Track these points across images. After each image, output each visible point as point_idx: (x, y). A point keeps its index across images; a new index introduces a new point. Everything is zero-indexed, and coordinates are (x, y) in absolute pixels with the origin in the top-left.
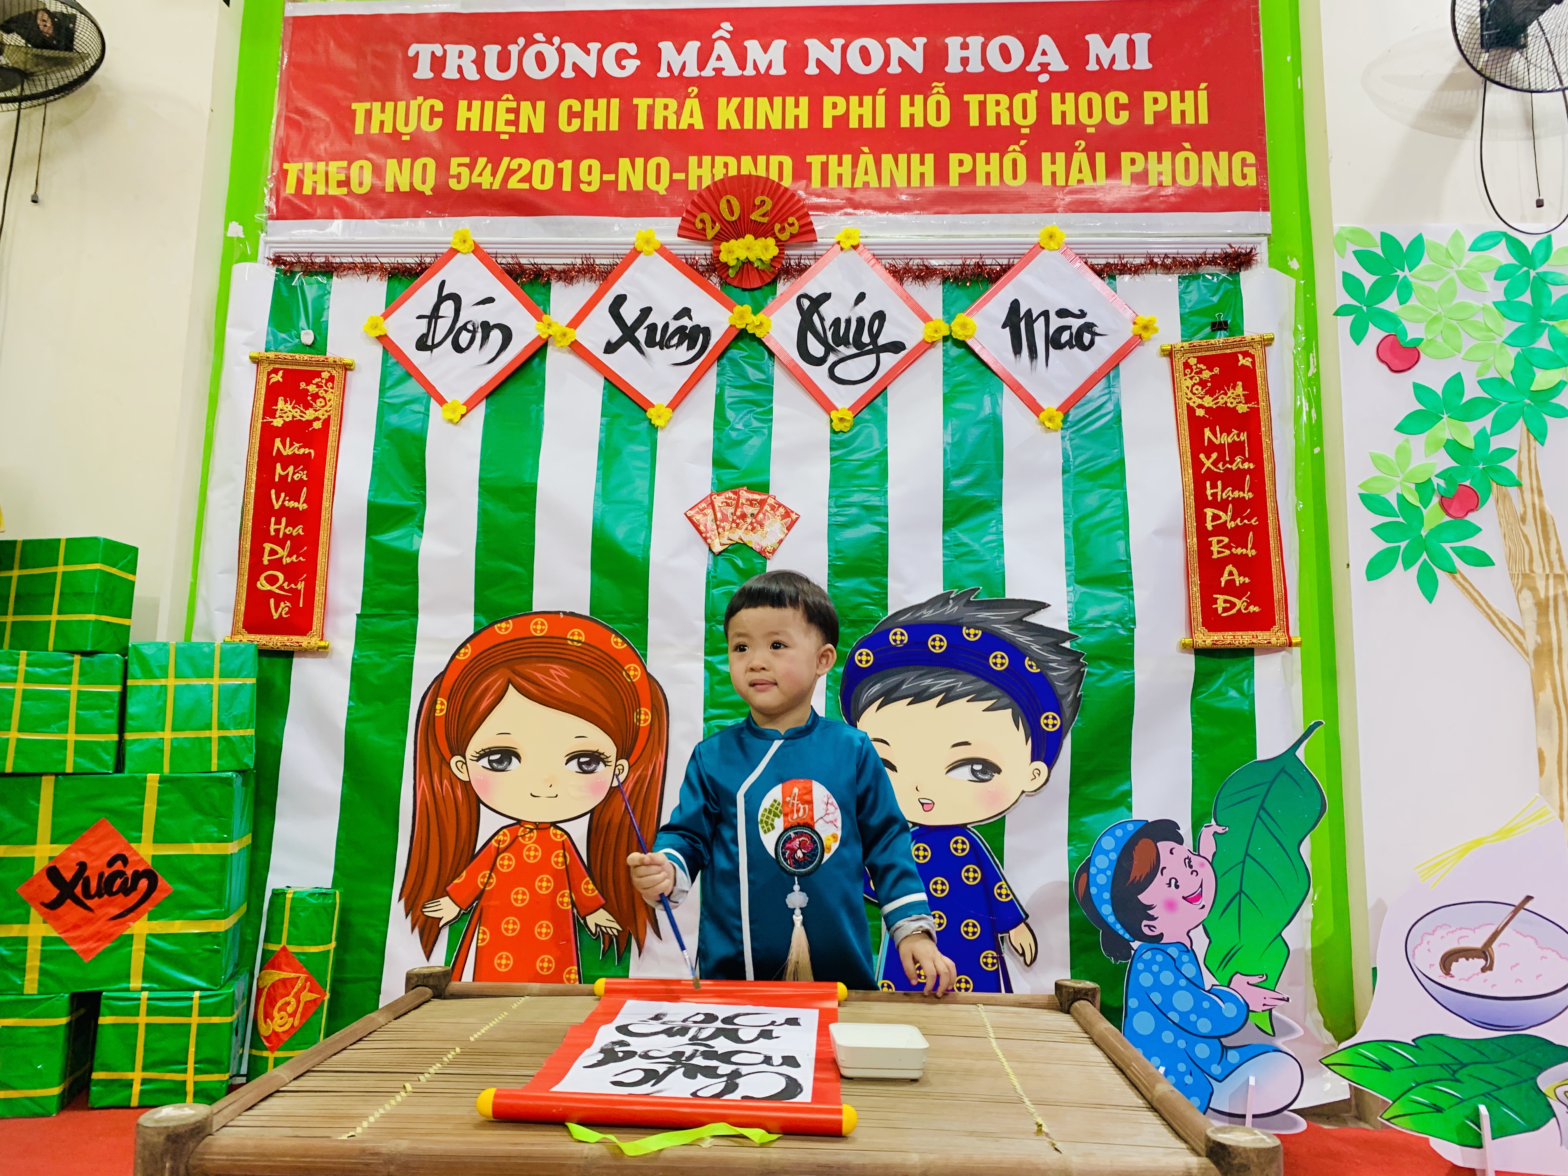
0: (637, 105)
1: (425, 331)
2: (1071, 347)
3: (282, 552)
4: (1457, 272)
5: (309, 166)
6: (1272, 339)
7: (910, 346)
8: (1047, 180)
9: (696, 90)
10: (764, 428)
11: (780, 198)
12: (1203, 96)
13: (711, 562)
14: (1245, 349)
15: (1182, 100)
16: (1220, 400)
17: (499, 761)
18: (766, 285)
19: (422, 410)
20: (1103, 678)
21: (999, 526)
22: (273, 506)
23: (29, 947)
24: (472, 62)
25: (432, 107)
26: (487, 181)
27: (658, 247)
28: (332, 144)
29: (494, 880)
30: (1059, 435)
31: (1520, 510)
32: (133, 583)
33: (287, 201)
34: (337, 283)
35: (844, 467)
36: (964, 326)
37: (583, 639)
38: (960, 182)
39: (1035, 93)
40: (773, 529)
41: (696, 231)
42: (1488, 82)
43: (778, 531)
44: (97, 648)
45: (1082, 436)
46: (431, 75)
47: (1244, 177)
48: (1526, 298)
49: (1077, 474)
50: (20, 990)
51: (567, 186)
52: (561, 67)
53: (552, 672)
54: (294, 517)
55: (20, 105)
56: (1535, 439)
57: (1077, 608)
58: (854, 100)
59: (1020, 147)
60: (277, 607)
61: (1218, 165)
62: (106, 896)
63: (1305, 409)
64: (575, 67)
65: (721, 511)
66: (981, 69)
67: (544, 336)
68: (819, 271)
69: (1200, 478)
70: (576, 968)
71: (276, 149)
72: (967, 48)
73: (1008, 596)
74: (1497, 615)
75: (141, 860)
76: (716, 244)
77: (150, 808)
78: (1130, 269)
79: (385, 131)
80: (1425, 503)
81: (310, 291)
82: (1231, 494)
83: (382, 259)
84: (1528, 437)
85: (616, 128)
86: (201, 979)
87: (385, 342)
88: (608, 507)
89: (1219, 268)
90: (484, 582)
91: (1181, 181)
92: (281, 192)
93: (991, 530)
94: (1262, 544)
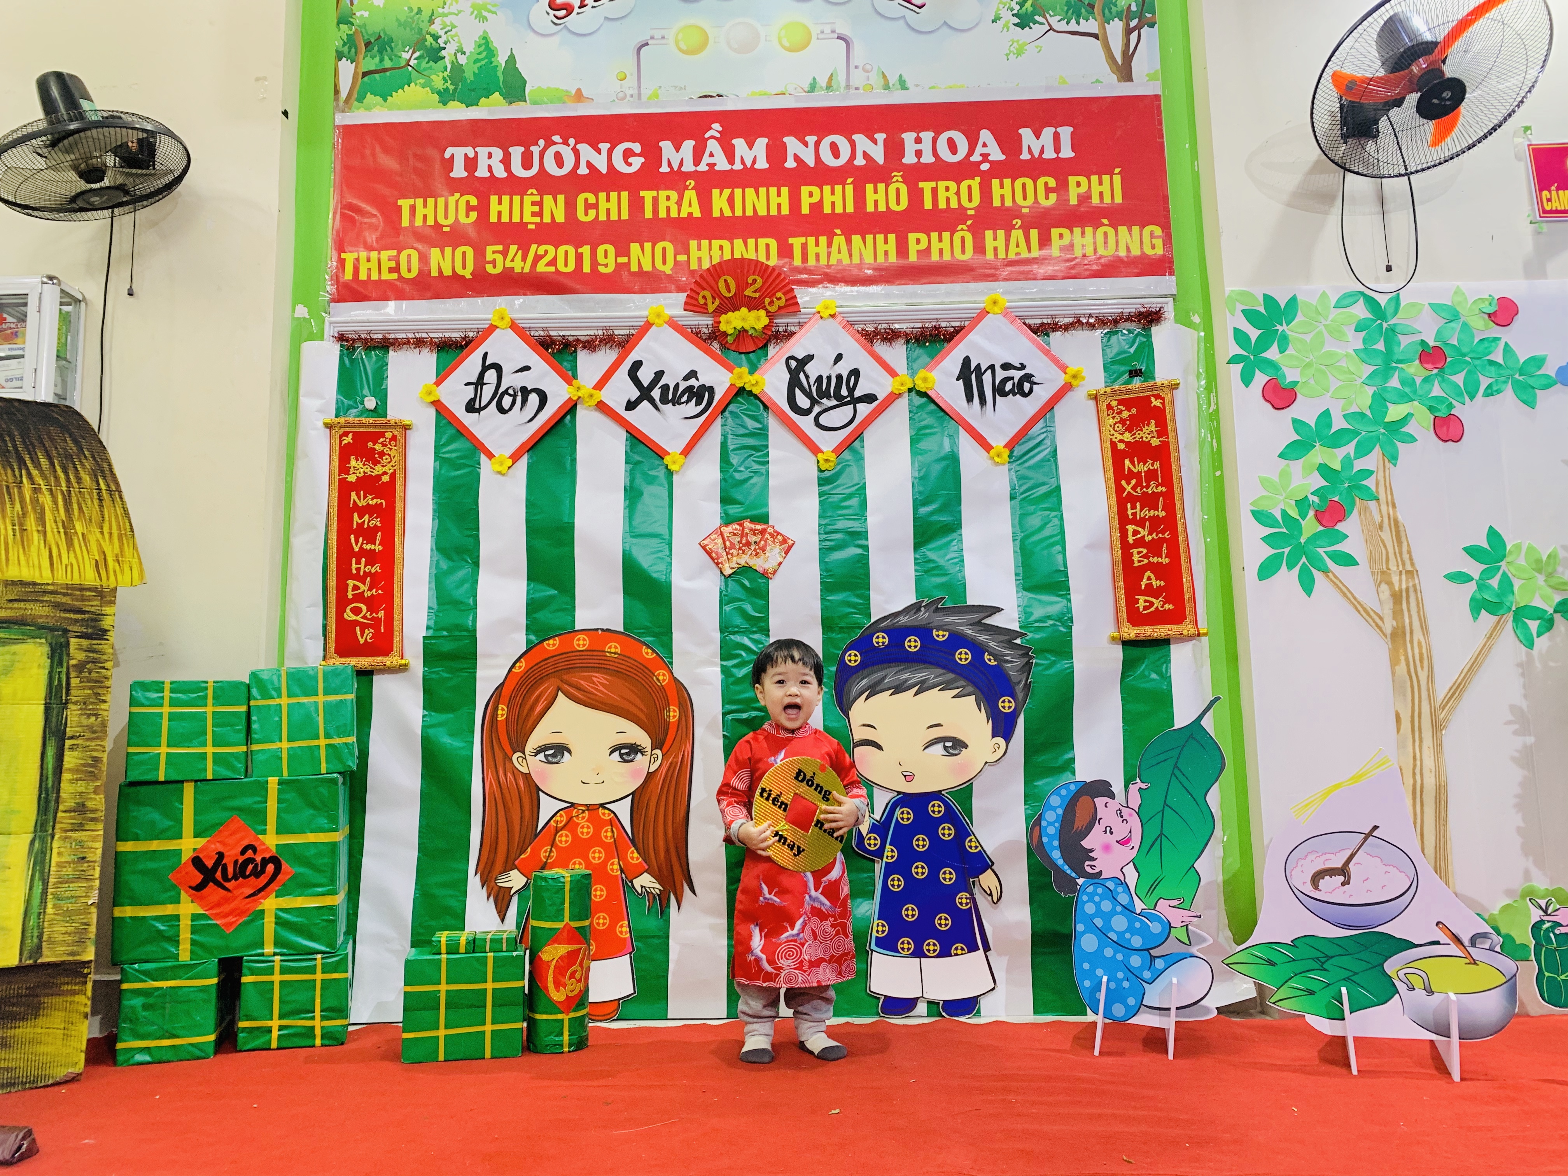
0: (643, 197)
1: (473, 396)
2: (1014, 394)
3: (363, 588)
4: (1325, 326)
5: (363, 255)
6: (1178, 384)
7: (881, 397)
8: (990, 255)
9: (693, 183)
10: (762, 469)
11: (768, 277)
12: (1117, 179)
13: (723, 584)
14: (1156, 392)
15: (1100, 183)
16: (1137, 435)
17: (553, 755)
18: (759, 349)
19: (474, 463)
20: (1048, 667)
21: (960, 545)
22: (353, 549)
23: (181, 923)
24: (500, 162)
25: (468, 202)
26: (518, 266)
27: (667, 319)
28: (382, 236)
29: (554, 854)
30: (1006, 467)
33: (346, 285)
34: (394, 357)
35: (830, 500)
36: (925, 380)
38: (918, 257)
39: (978, 179)
40: (773, 553)
41: (700, 306)
42: (1345, 171)
43: (778, 555)
45: (1025, 469)
46: (465, 174)
47: (1153, 247)
48: (1381, 346)
49: (1022, 500)
50: (176, 957)
51: (587, 268)
52: (577, 165)
53: (594, 679)
54: (371, 557)
55: (113, 213)
56: (1389, 461)
57: (1026, 611)
58: (827, 189)
59: (967, 226)
60: (362, 634)
61: (1131, 236)
63: (1208, 440)
64: (589, 165)
65: (729, 540)
66: (933, 160)
67: (575, 398)
68: (803, 336)
69: (1122, 501)
70: (626, 922)
71: (334, 240)
72: (921, 143)
73: (969, 603)
74: (1362, 606)
75: (268, 849)
76: (715, 316)
77: (272, 806)
78: (1060, 327)
79: (428, 223)
80: (1304, 516)
81: (369, 364)
82: (1148, 513)
83: (432, 335)
84: (1384, 460)
85: (627, 218)
86: (322, 944)
87: (439, 406)
88: (635, 540)
89: (1134, 324)
90: (533, 607)
91: (1101, 251)
92: (341, 278)
93: (953, 549)
94: (1174, 554)
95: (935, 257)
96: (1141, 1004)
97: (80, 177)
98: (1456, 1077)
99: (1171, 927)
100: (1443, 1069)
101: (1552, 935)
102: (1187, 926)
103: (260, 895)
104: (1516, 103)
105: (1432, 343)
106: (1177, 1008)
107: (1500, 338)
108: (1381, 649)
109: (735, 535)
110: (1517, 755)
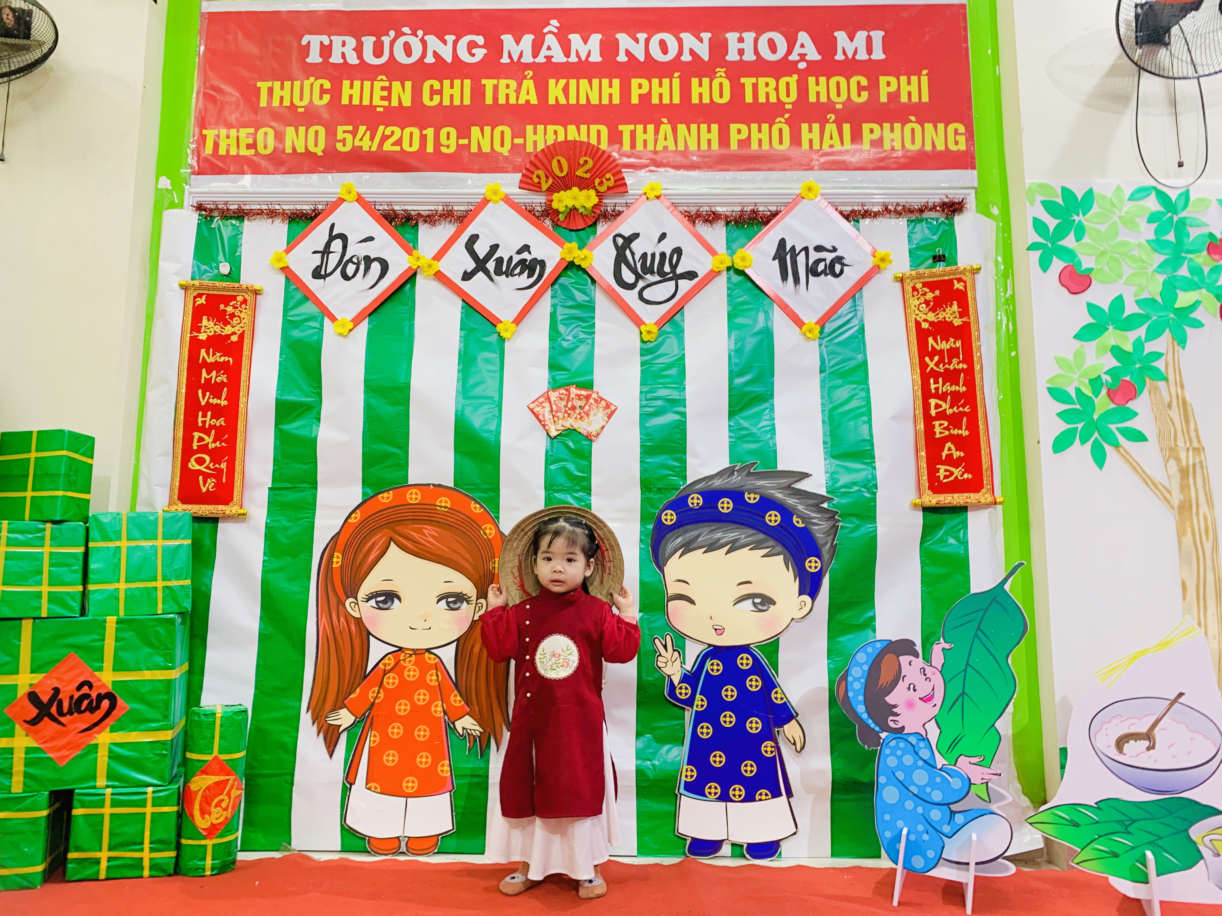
0: (485, 85)
1: (319, 264)
2: (826, 275)
3: (208, 440)
4: (1120, 217)
5: (223, 132)
6: (980, 269)
7: (701, 275)
8: (805, 145)
9: (531, 73)
10: (589, 339)
11: (599, 158)
12: (925, 80)
13: (549, 444)
14: (958, 276)
15: (909, 83)
16: (940, 315)
18: (588, 227)
19: (318, 326)
20: (852, 531)
21: (772, 414)
22: (200, 403)
23: (14, 756)
24: (353, 49)
25: (322, 85)
26: (366, 145)
27: (503, 196)
28: (242, 115)
29: (382, 695)
30: (817, 342)
31: (1167, 398)
32: (92, 465)
33: (206, 160)
34: (248, 225)
35: (651, 369)
36: (743, 259)
37: (449, 505)
38: (738, 146)
39: (795, 77)
40: (596, 417)
41: (534, 185)
42: (1142, 71)
43: (601, 420)
44: (63, 518)
45: (835, 344)
46: (320, 60)
47: (957, 143)
48: (1171, 237)
49: (831, 374)
50: (8, 789)
51: (430, 149)
52: (424, 54)
53: (424, 530)
54: (217, 412)
56: (1178, 344)
57: (832, 477)
58: (655, 81)
59: (785, 119)
60: (205, 483)
61: (937, 134)
63: (1004, 322)
64: (435, 54)
65: (556, 404)
66: (754, 58)
67: (414, 267)
68: (630, 216)
69: (926, 376)
70: (448, 762)
71: (196, 118)
72: (743, 41)
73: (779, 468)
74: (1150, 479)
75: (104, 686)
76: (548, 195)
77: (110, 643)
78: (870, 214)
79: (284, 105)
80: (1097, 394)
81: (226, 232)
82: (949, 388)
83: (284, 207)
84: (1173, 343)
85: (469, 103)
86: (153, 778)
87: (287, 272)
88: (467, 402)
89: (938, 213)
90: (369, 461)
91: (908, 146)
92: (201, 153)
93: (765, 418)
94: (973, 426)
96: (940, 857)
99: (970, 784)
102: (987, 783)
105: (1219, 236)
108: (1168, 521)
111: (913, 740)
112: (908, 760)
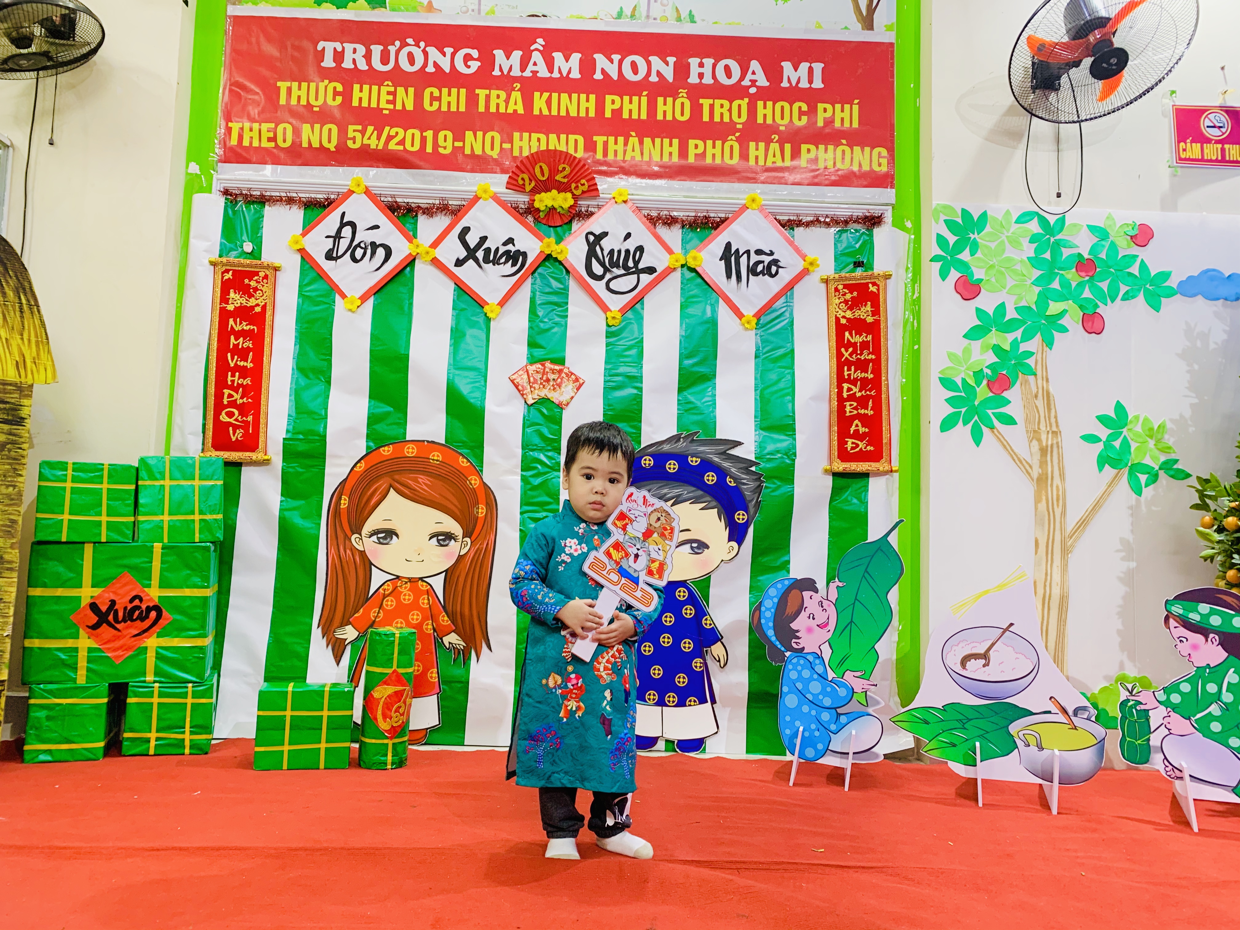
0: (478, 94)
1: (331, 247)
2: (764, 275)
3: (236, 396)
4: (1007, 237)
5: (247, 125)
6: (891, 275)
7: (659, 270)
8: (752, 162)
9: (519, 86)
10: (562, 321)
11: (575, 166)
12: (856, 108)
13: (526, 411)
14: (873, 281)
15: (842, 110)
16: (856, 313)
17: (384, 538)
18: (565, 224)
19: (329, 301)
20: (775, 490)
21: (714, 391)
22: (229, 364)
23: (79, 654)
24: (363, 56)
25: (335, 88)
26: (373, 143)
27: (492, 195)
28: (263, 111)
29: (381, 615)
30: (754, 332)
33: (232, 149)
34: (268, 210)
35: (614, 349)
36: (695, 258)
38: (696, 159)
39: (746, 100)
40: (567, 389)
41: (519, 186)
42: (1032, 116)
43: (571, 391)
45: (768, 334)
46: (334, 65)
47: (880, 165)
48: (1047, 256)
49: (765, 358)
50: (74, 680)
51: (429, 149)
52: (425, 64)
54: (244, 373)
55: (38, 74)
56: (1047, 346)
57: (760, 446)
58: (626, 98)
59: (736, 137)
60: (234, 433)
61: (863, 155)
62: (129, 622)
63: (910, 320)
64: (436, 64)
65: (533, 376)
66: (712, 81)
67: (414, 254)
68: (600, 216)
69: (841, 364)
71: (223, 111)
72: (703, 67)
73: (717, 437)
74: (1017, 456)
75: (151, 600)
76: (531, 195)
77: (156, 565)
78: (803, 224)
79: (301, 103)
80: (979, 384)
81: (249, 215)
82: (860, 375)
83: (300, 195)
84: (1043, 346)
85: (464, 110)
86: (192, 675)
87: (303, 253)
88: (457, 372)
89: (860, 225)
90: (373, 420)
91: (839, 165)
92: (228, 143)
93: (708, 394)
94: (878, 408)
95: (709, 160)
96: (827, 749)
97: (12, 43)
98: (1055, 811)
99: (853, 692)
100: (1046, 806)
101: (1134, 710)
102: (866, 692)
103: (144, 635)
104: (1166, 72)
105: (1086, 256)
106: (854, 753)
107: (1138, 256)
108: (1028, 490)
109: (538, 372)
110: (1122, 575)
111: (811, 658)
112: (806, 674)
